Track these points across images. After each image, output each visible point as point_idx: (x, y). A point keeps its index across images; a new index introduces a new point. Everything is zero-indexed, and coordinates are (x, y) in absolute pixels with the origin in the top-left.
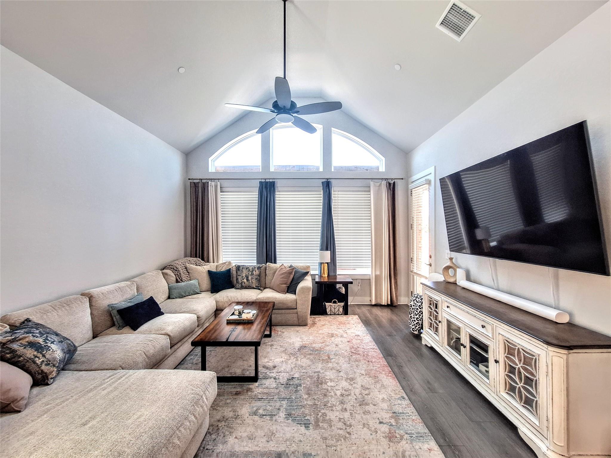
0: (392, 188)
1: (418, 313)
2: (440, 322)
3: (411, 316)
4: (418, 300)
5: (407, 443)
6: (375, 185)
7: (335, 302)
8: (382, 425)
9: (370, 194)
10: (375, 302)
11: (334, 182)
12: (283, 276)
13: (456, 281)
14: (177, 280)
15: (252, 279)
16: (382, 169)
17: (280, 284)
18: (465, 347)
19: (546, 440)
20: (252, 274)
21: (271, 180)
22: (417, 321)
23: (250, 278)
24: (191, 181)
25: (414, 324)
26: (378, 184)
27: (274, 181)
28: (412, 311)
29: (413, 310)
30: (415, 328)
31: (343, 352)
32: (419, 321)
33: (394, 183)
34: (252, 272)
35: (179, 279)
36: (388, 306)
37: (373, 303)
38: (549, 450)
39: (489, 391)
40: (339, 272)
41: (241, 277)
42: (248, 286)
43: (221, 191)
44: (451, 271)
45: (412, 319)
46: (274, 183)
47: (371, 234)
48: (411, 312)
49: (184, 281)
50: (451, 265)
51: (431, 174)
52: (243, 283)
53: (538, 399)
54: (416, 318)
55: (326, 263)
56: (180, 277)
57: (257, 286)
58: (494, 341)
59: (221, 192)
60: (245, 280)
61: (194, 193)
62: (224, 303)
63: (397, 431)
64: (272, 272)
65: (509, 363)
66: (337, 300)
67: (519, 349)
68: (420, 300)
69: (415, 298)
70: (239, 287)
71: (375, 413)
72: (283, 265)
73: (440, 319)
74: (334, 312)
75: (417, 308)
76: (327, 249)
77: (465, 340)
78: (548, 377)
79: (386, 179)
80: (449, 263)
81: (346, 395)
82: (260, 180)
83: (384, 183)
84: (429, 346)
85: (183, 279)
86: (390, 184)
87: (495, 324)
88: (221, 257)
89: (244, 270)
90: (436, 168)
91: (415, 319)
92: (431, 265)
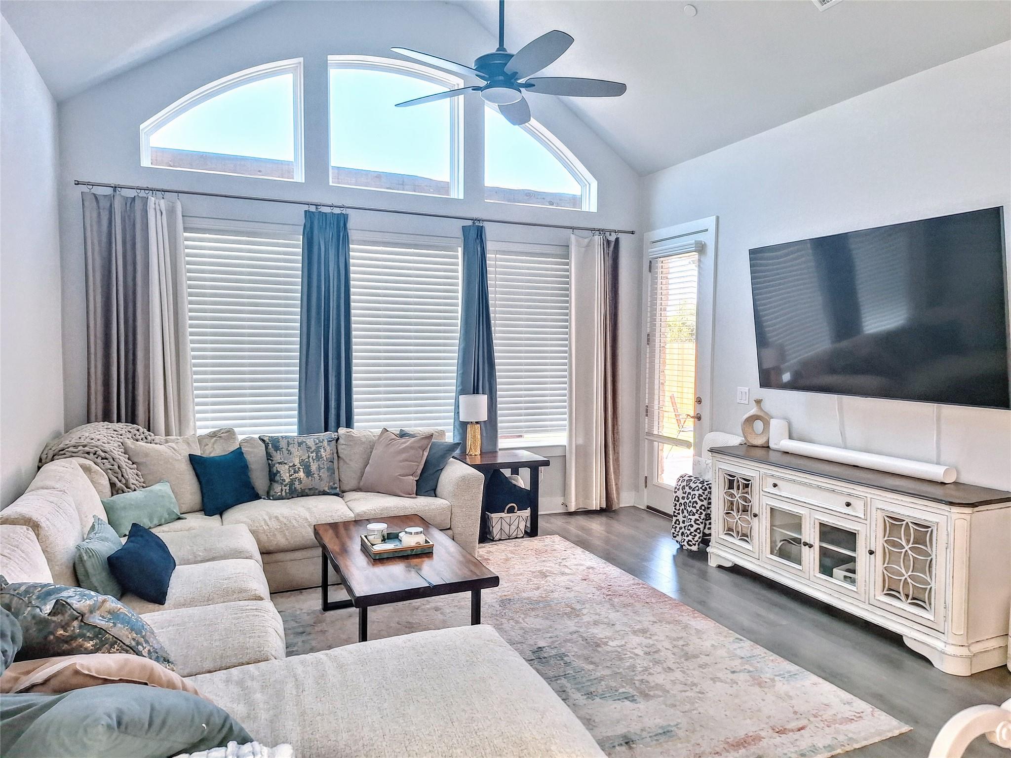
0: (613, 251)
1: (697, 510)
2: (755, 515)
3: (677, 520)
4: (693, 485)
5: (783, 684)
6: (579, 245)
7: (512, 510)
8: (735, 674)
9: (567, 264)
10: (577, 504)
11: (490, 230)
12: (404, 456)
13: (768, 442)
14: (113, 485)
15: (319, 469)
16: (591, 205)
17: (400, 475)
18: (811, 546)
19: (942, 634)
20: (319, 458)
21: (337, 211)
22: (696, 526)
23: (314, 467)
24: (85, 189)
25: (691, 533)
26: (586, 240)
27: (344, 212)
28: (679, 510)
29: (683, 507)
30: (693, 539)
31: (589, 596)
32: (699, 525)
33: (617, 240)
34: (317, 451)
35: (120, 481)
36: (601, 512)
37: (573, 508)
38: (947, 646)
39: (856, 602)
40: (502, 443)
41: (287, 467)
42: (310, 489)
43: (187, 225)
44: (759, 425)
45: (679, 524)
46: (345, 218)
47: (571, 355)
48: (677, 512)
49: (133, 486)
50: (759, 413)
51: (707, 230)
52: (297, 483)
53: (933, 585)
54: (693, 520)
55: (477, 423)
56: (120, 476)
57: (332, 488)
58: (868, 522)
59: (186, 229)
60: (301, 474)
61: (95, 228)
62: (274, 535)
63: (762, 676)
64: (359, 450)
65: (889, 548)
66: (515, 505)
67: (907, 523)
68: (700, 486)
69: (685, 484)
70: (284, 494)
71: (716, 663)
72: (385, 430)
73: (755, 511)
74: (507, 533)
75: (694, 500)
76: (476, 391)
77: (811, 534)
78: (948, 550)
79: (601, 231)
80: (754, 411)
81: (653, 652)
82: (306, 207)
83: (598, 239)
84: (729, 565)
85: (132, 481)
86: (608, 242)
87: (869, 496)
88: (192, 418)
89: (294, 449)
90: (720, 220)
91: (693, 523)
92: (699, 418)
